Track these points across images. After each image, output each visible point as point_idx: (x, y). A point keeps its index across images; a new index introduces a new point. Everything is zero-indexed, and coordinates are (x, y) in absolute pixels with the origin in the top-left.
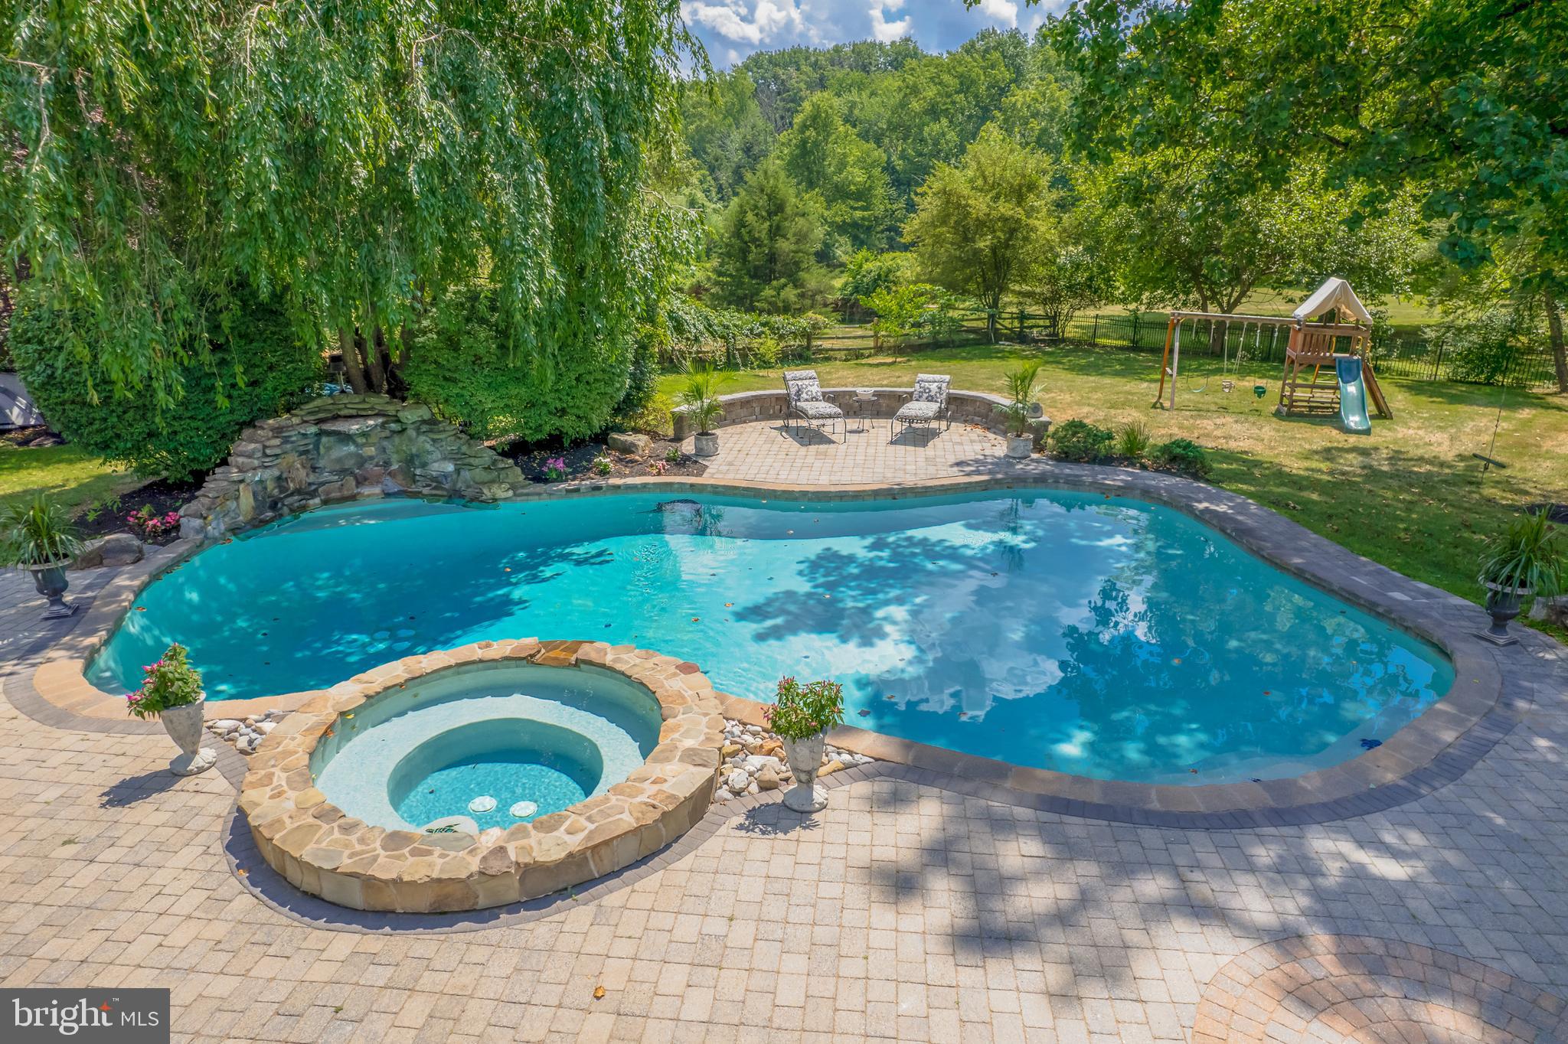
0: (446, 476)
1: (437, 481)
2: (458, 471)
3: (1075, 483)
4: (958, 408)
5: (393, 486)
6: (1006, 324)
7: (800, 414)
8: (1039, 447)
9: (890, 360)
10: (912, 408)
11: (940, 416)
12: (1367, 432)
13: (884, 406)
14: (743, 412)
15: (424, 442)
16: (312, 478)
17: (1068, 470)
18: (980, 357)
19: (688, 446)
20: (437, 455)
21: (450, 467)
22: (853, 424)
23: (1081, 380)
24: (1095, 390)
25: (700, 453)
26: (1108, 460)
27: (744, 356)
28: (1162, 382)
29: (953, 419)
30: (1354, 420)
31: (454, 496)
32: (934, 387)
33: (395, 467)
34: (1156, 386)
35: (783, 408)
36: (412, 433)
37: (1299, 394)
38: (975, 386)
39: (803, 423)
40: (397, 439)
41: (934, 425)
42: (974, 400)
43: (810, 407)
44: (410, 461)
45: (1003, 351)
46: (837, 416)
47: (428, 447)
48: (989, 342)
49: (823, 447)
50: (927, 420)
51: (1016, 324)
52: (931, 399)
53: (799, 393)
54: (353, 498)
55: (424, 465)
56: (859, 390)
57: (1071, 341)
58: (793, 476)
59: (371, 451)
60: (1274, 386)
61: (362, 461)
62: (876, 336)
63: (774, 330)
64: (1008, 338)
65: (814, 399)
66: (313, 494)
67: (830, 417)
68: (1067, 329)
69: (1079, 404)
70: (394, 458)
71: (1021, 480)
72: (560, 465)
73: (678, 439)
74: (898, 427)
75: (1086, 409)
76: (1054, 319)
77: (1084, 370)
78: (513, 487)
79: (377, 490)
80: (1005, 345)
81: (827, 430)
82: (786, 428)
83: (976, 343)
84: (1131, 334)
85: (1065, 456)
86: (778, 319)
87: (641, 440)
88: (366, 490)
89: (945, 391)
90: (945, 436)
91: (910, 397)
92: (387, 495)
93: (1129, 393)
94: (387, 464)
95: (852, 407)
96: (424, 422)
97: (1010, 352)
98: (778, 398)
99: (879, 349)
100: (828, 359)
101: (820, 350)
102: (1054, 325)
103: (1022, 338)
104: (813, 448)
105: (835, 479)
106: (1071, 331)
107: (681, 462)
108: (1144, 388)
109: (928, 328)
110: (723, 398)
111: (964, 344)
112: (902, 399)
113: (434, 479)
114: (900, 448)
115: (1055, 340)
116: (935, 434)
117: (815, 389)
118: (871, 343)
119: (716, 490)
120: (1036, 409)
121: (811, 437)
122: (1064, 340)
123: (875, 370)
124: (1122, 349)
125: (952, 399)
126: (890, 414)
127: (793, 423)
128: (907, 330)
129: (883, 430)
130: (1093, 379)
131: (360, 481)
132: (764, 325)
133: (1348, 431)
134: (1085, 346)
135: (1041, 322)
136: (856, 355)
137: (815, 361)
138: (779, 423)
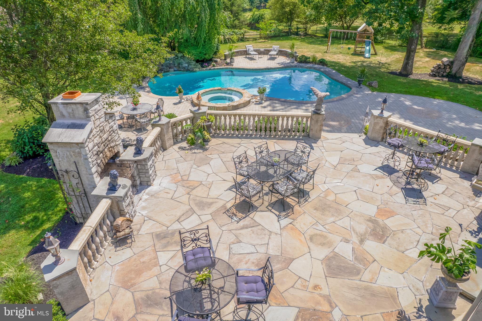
0: (186, 67)
1: (184, 68)
2: (188, 66)
3: (301, 67)
4: (281, 53)
5: (176, 69)
6: (294, 30)
7: (250, 54)
8: (296, 60)
9: (264, 41)
10: (271, 53)
11: (277, 54)
12: (369, 58)
13: (266, 52)
14: (237, 54)
15: (182, 60)
16: (162, 67)
17: (301, 64)
18: (286, 40)
19: (228, 60)
20: (184, 63)
21: (187, 65)
22: (260, 56)
23: (310, 46)
24: (313, 48)
25: (231, 62)
26: (309, 62)
27: (229, 40)
28: (328, 46)
29: (280, 55)
30: (367, 55)
31: (188, 70)
32: (276, 48)
33: (176, 65)
34: (327, 47)
35: (245, 53)
36: (179, 58)
37: (357, 49)
38: (284, 48)
39: (250, 56)
40: (177, 60)
41: (276, 56)
42: (284, 51)
43: (252, 53)
44: (179, 64)
45: (291, 38)
46: (257, 54)
47: (183, 61)
48: (289, 35)
49: (254, 61)
50: (275, 55)
51: (296, 30)
52: (275, 51)
53: (249, 50)
54: (168, 71)
55: (182, 65)
56: (261, 49)
57: (310, 35)
58: (250, 66)
59: (171, 62)
60: (353, 47)
61: (170, 64)
62: (260, 34)
63: (236, 34)
64: (294, 34)
65: (252, 51)
66: (162, 70)
67: (256, 55)
68: (309, 31)
69: (308, 52)
70: (176, 63)
71: (292, 66)
72: (206, 64)
73: (225, 59)
74: (269, 57)
75: (309, 53)
76: (306, 29)
77: (310, 43)
78: (199, 69)
79: (173, 70)
80: (293, 36)
81: (255, 58)
82: (246, 57)
83: (286, 36)
84: (325, 33)
85: (301, 62)
86: (236, 31)
87: (218, 59)
88: (171, 70)
89: (278, 49)
90: (278, 58)
91: (271, 50)
92: (175, 71)
93: (321, 49)
94: (174, 65)
95: (260, 53)
96: (182, 56)
97: (293, 38)
98: (244, 51)
99: (261, 38)
100: (248, 41)
101: (246, 38)
102: (306, 30)
103: (297, 34)
104: (252, 61)
105: (258, 66)
106: (310, 32)
107: (227, 64)
108: (323, 48)
109: (273, 32)
110: (235, 51)
111: (283, 36)
112: (269, 51)
113: (184, 67)
114: (269, 61)
115: (306, 34)
116: (276, 58)
117: (252, 49)
118: (259, 36)
119: (236, 69)
120: (296, 53)
121: (252, 59)
122: (308, 35)
123: (260, 44)
124: (322, 37)
125: (279, 51)
126: (267, 54)
127: (248, 56)
128: (268, 32)
129: (266, 57)
130: (313, 46)
131: (170, 68)
132: (233, 32)
133: (365, 58)
134: (312, 36)
135: (302, 30)
136: (255, 39)
137: (245, 41)
138: (245, 56)
